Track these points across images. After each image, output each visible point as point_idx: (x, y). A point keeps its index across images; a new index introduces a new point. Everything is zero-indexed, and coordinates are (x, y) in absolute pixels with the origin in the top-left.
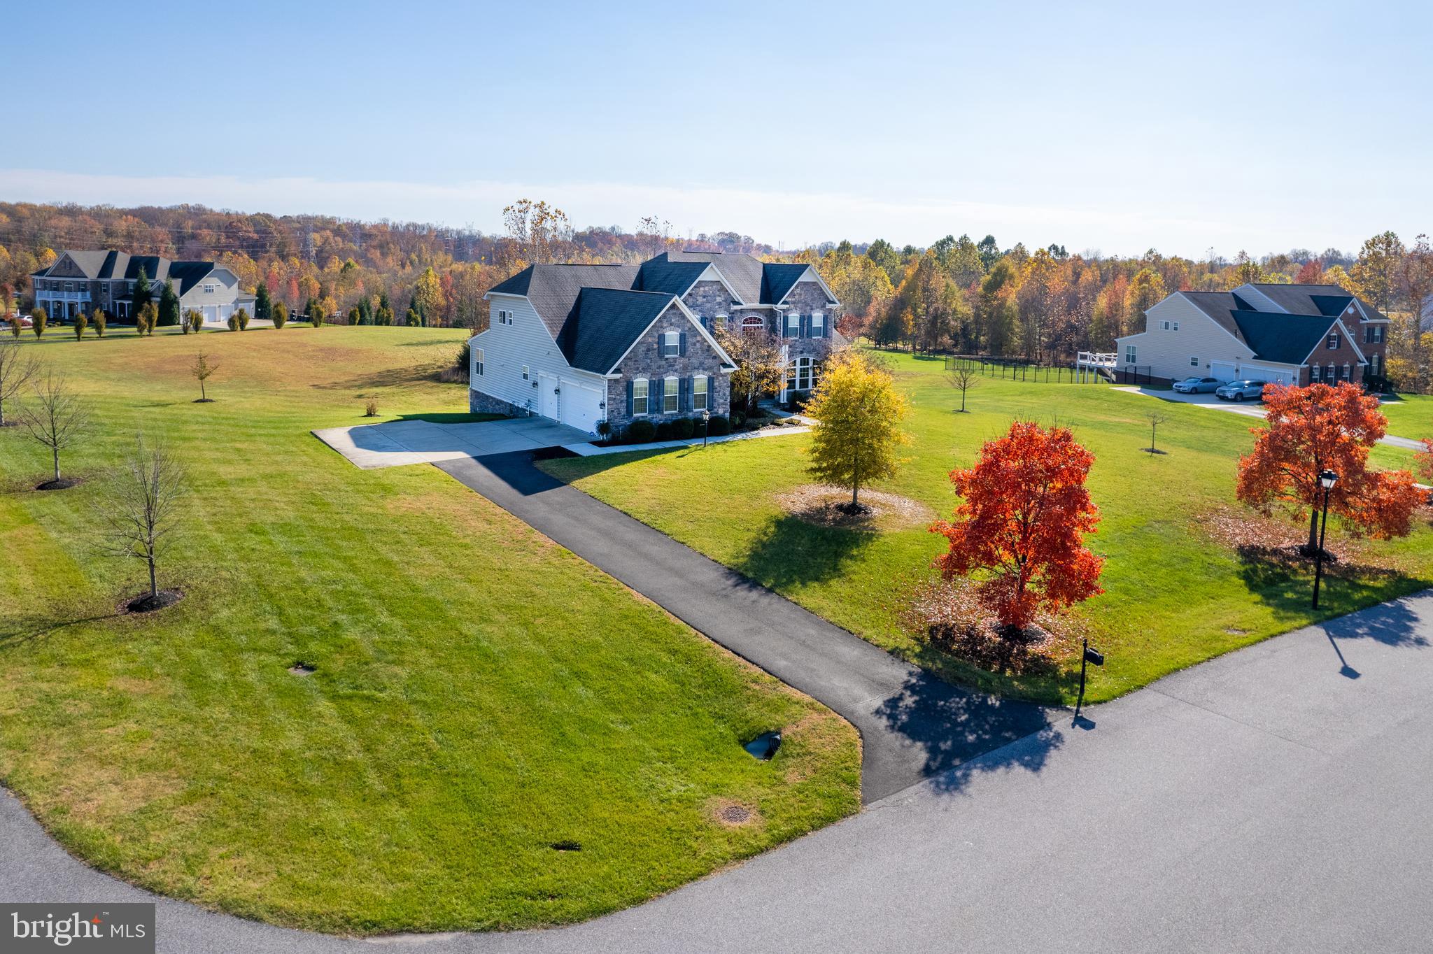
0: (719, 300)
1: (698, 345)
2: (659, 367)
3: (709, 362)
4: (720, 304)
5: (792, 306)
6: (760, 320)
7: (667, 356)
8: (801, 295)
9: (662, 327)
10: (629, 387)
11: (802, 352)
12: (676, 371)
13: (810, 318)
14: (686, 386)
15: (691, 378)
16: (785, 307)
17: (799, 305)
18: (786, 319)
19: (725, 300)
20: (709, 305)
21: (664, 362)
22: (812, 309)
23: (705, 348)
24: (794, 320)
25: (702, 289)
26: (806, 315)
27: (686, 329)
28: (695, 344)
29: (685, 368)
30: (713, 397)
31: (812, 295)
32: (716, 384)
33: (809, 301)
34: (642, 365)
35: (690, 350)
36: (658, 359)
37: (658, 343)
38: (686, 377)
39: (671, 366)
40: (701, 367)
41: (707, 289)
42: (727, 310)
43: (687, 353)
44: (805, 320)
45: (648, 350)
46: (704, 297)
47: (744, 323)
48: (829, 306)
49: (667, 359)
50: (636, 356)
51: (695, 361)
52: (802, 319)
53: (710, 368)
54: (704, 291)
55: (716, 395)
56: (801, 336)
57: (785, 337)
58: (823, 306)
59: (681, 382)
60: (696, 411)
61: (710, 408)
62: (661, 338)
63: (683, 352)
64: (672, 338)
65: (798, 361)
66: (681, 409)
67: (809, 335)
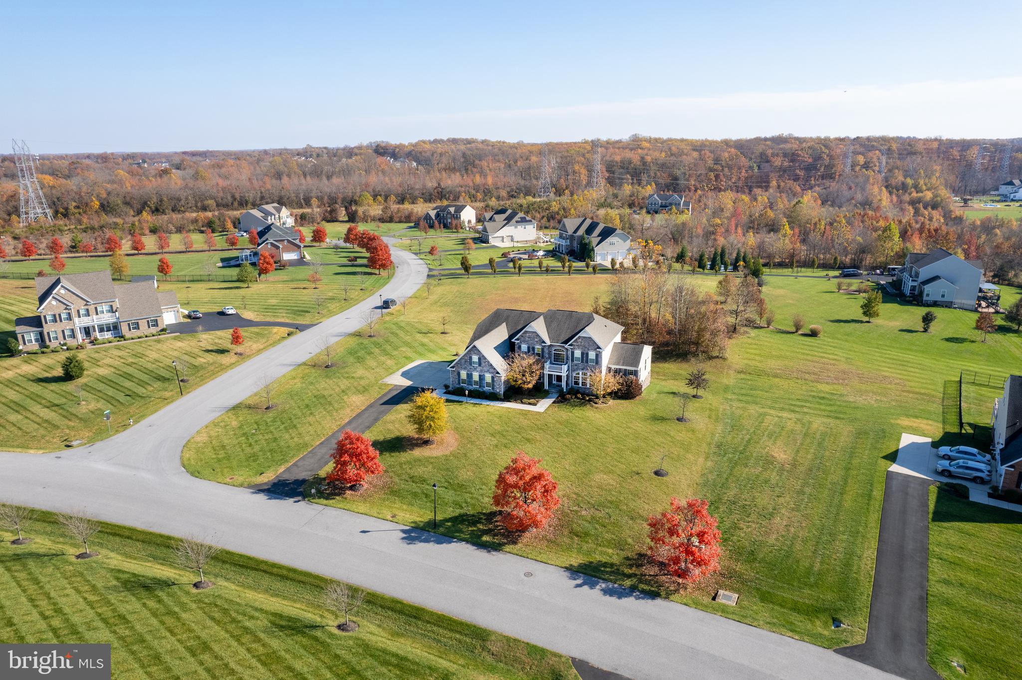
2: (471, 369)
3: (492, 370)
4: (537, 341)
5: (577, 347)
6: (563, 351)
8: (581, 342)
9: (471, 354)
10: (459, 374)
11: (582, 369)
12: (477, 371)
13: (587, 354)
14: (481, 378)
15: (484, 375)
16: (572, 347)
17: (581, 347)
18: (573, 353)
19: (540, 340)
20: (532, 342)
22: (588, 350)
23: (490, 364)
24: (578, 354)
26: (585, 352)
27: (481, 356)
28: (485, 362)
29: (481, 371)
30: (494, 384)
31: (589, 343)
32: (495, 380)
33: (587, 346)
34: (463, 367)
35: (483, 364)
37: (470, 360)
38: (482, 374)
39: (475, 369)
40: (488, 371)
41: (530, 334)
42: (541, 345)
43: (482, 366)
44: (585, 355)
45: (466, 361)
46: (529, 338)
47: (554, 351)
48: (598, 350)
49: (473, 366)
50: (461, 363)
51: (485, 369)
52: (582, 354)
53: (492, 373)
56: (582, 362)
57: (572, 360)
58: (595, 349)
59: (480, 376)
60: (487, 389)
61: (493, 389)
62: (471, 358)
63: (480, 365)
64: (475, 358)
65: (581, 373)
66: (480, 386)
67: (587, 362)
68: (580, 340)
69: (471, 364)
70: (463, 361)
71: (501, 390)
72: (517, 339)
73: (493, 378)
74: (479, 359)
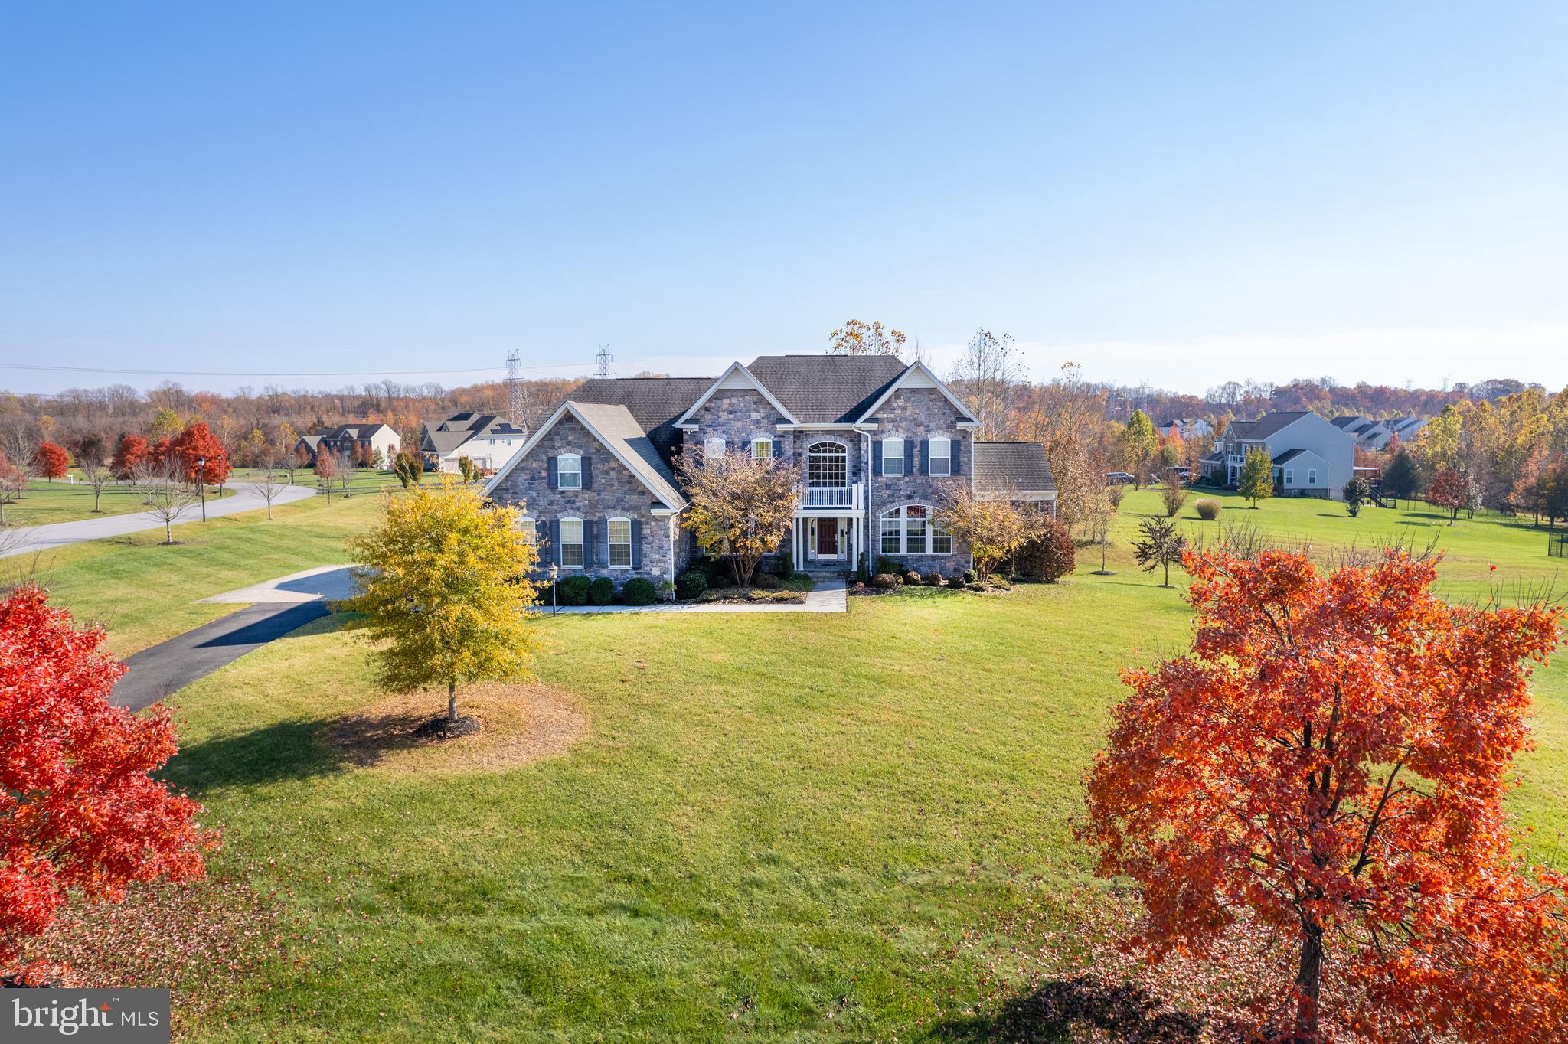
0: (755, 416)
1: (612, 473)
2: (551, 503)
4: (758, 422)
5: (890, 426)
6: (840, 447)
7: (561, 488)
8: (906, 408)
9: (553, 447)
11: (910, 497)
12: (578, 509)
13: (925, 444)
14: (593, 531)
15: (602, 521)
16: (874, 426)
17: (903, 424)
18: (877, 446)
19: (767, 417)
20: (739, 424)
21: (558, 497)
22: (928, 430)
23: (625, 478)
24: (893, 446)
25: (726, 401)
26: (917, 440)
27: (593, 450)
28: (607, 473)
29: (593, 506)
30: (640, 550)
31: (928, 409)
32: (646, 531)
33: (922, 418)
35: (600, 480)
36: (548, 492)
37: (548, 469)
38: (596, 519)
39: (569, 502)
40: (619, 505)
41: (734, 400)
42: (771, 431)
43: (595, 486)
44: (916, 449)
45: (533, 479)
46: (731, 412)
47: (811, 451)
48: (960, 426)
49: (563, 492)
50: (514, 486)
51: (609, 497)
52: (909, 445)
53: (634, 508)
54: (731, 404)
55: (645, 548)
56: (909, 472)
57: (877, 472)
58: (951, 426)
59: (588, 526)
60: (616, 570)
61: (637, 567)
62: (552, 462)
63: (588, 484)
64: (569, 462)
65: (904, 510)
66: (589, 565)
67: (924, 471)
68: (901, 402)
69: (552, 487)
70: (523, 478)
71: (664, 566)
72: (692, 420)
73: (636, 526)
74: (586, 462)
